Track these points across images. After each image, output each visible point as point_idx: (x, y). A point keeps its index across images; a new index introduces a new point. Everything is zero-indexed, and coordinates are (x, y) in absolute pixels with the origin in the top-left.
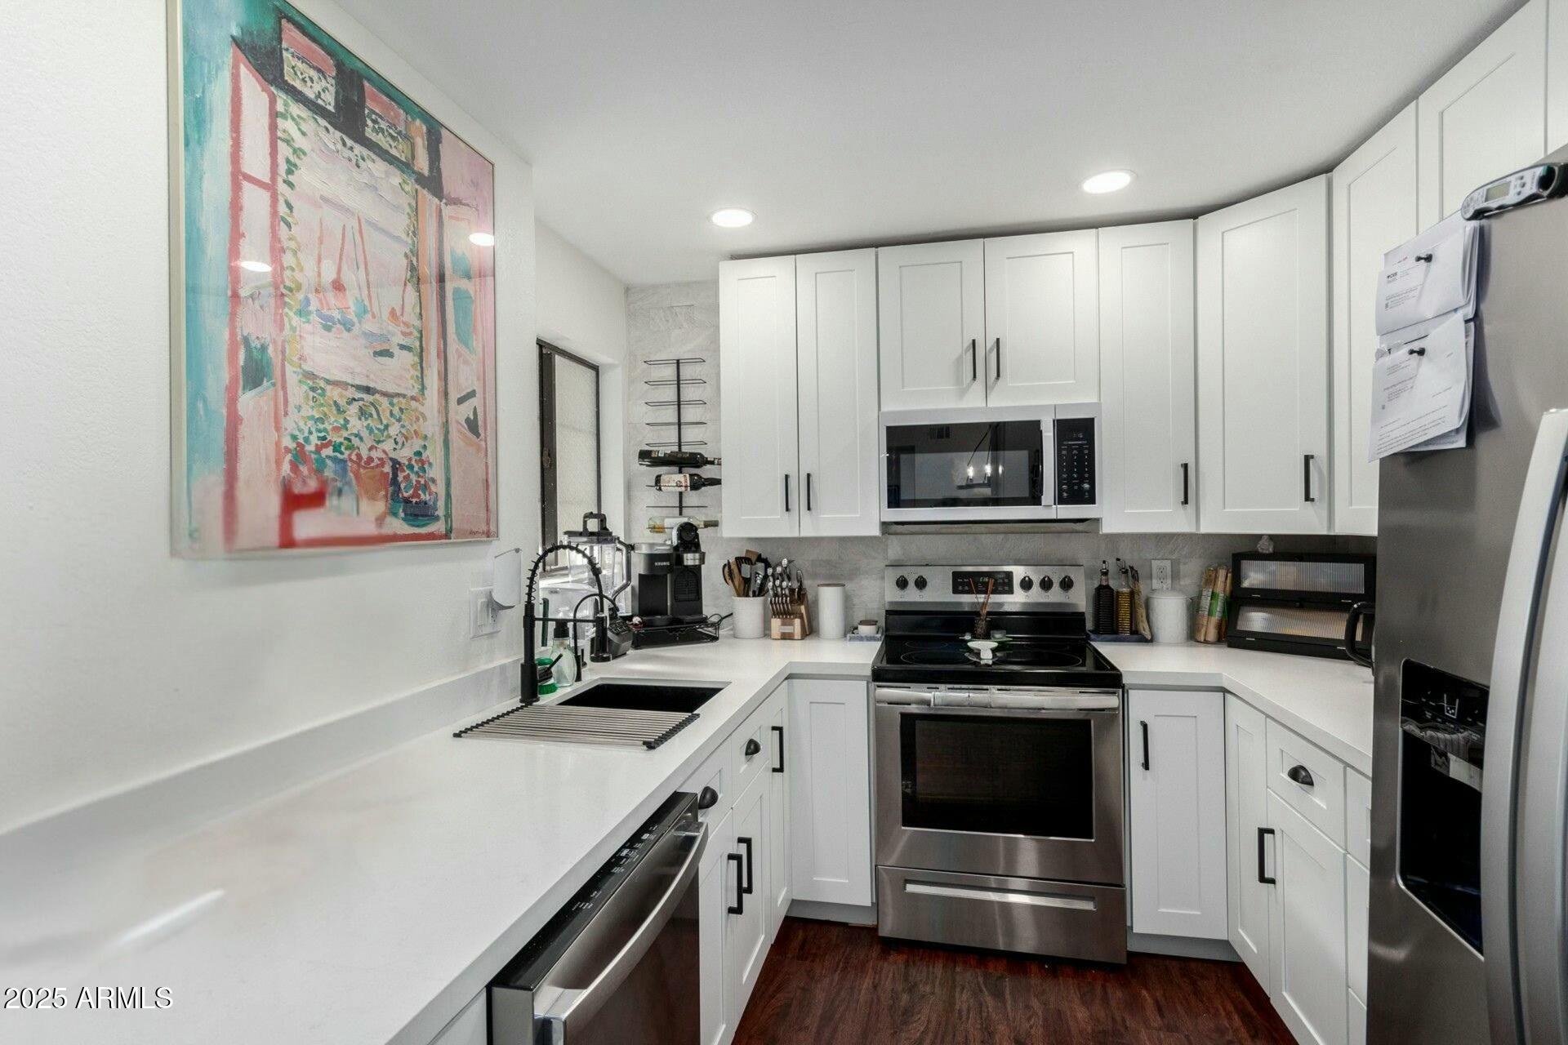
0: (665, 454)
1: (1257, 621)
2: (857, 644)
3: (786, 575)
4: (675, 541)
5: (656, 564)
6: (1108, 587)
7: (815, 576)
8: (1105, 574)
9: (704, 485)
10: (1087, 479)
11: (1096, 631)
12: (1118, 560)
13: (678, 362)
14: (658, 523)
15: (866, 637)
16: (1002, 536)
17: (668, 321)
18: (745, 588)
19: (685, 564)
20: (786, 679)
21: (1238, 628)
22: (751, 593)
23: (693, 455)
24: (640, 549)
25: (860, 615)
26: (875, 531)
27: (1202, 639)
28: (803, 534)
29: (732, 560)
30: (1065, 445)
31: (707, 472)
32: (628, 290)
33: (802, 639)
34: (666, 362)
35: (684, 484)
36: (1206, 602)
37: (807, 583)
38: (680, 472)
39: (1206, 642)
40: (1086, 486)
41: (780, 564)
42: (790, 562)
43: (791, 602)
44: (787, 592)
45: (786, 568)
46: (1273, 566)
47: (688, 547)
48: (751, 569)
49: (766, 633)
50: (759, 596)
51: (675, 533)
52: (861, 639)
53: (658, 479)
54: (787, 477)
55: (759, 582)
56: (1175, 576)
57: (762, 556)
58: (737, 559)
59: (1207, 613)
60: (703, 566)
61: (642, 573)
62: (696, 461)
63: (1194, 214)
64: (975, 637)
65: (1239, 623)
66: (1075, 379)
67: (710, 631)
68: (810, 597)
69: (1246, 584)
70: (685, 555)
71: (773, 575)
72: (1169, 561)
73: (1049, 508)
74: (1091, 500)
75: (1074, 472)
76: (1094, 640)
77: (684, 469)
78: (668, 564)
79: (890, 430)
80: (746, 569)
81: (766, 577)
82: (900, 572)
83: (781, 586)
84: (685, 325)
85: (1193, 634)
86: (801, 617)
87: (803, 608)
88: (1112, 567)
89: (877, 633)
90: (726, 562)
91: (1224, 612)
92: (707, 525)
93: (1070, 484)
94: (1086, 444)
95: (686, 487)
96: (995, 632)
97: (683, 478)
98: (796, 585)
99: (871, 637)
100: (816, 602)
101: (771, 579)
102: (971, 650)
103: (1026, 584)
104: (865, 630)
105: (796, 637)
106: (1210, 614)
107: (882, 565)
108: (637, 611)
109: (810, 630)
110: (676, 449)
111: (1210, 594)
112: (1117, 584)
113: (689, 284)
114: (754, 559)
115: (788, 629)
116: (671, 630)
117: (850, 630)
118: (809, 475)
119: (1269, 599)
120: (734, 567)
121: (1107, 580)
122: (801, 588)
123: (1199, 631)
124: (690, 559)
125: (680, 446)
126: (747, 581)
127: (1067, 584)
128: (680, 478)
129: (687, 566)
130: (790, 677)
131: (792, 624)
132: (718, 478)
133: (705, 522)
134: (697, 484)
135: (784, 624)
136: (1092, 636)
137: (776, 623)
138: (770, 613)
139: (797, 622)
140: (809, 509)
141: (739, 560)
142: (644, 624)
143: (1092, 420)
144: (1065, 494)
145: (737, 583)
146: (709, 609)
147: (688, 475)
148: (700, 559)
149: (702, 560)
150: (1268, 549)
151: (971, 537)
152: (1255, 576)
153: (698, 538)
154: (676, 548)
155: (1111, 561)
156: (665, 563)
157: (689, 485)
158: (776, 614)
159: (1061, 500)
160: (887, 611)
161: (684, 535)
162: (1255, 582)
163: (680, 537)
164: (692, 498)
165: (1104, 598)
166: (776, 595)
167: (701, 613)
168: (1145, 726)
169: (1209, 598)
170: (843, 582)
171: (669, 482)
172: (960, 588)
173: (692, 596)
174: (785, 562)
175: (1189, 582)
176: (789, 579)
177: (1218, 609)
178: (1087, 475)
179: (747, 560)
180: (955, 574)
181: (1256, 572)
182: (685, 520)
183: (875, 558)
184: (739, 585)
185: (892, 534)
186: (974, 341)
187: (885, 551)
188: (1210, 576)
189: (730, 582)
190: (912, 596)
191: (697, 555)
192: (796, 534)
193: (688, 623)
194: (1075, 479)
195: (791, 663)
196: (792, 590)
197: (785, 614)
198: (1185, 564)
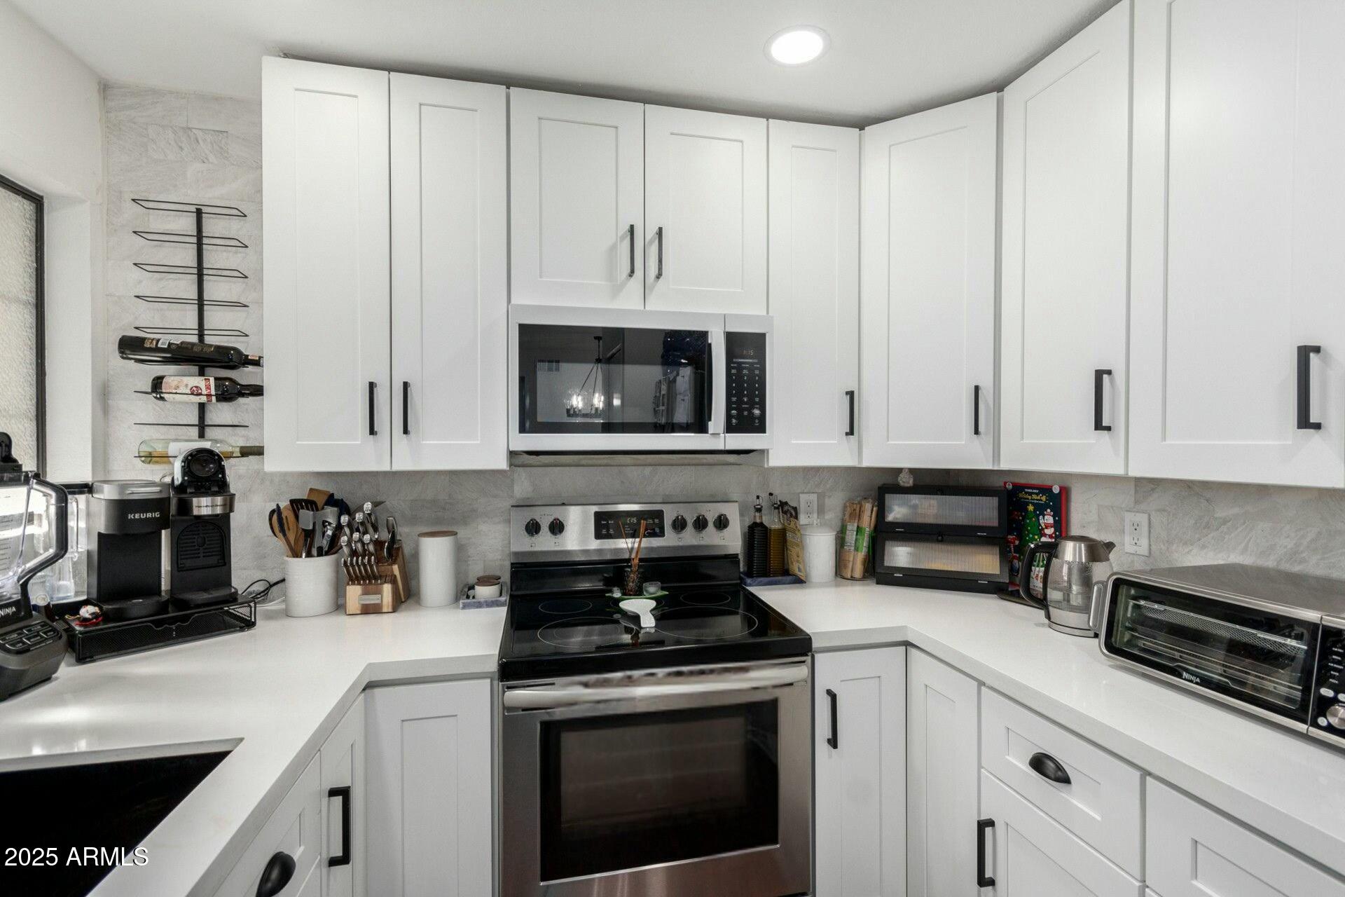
0: (170, 344)
1: (901, 555)
2: (473, 613)
3: (372, 523)
4: (178, 479)
5: (131, 516)
6: (761, 524)
7: (414, 520)
8: (759, 510)
9: (243, 395)
10: (757, 403)
11: (749, 574)
12: (771, 494)
13: (199, 213)
14: (159, 448)
15: (486, 602)
16: (649, 469)
17: (181, 148)
18: (305, 544)
19: (196, 512)
20: (364, 690)
21: (887, 564)
22: (314, 552)
23: (222, 350)
24: (101, 491)
25: (476, 570)
26: (502, 463)
27: (849, 577)
28: (397, 467)
29: (284, 504)
30: (735, 363)
31: (245, 376)
32: (105, 88)
33: (395, 610)
34: (177, 208)
35: (204, 392)
36: (851, 537)
37: (403, 531)
38: (202, 373)
39: (853, 578)
40: (757, 412)
41: (360, 509)
42: (376, 504)
43: (378, 561)
44: (371, 548)
45: (370, 515)
46: (915, 499)
47: (202, 486)
48: (314, 517)
49: (339, 606)
50: (327, 553)
51: (178, 466)
52: (479, 605)
53: (157, 384)
54: (372, 386)
55: (330, 533)
56: (821, 511)
57: (336, 497)
58: (292, 502)
59: (853, 548)
60: (231, 514)
61: (102, 532)
62: (229, 358)
63: (861, 123)
64: (627, 594)
65: (886, 558)
66: (742, 289)
67: (243, 611)
68: (407, 549)
69: (890, 517)
70: (195, 500)
71: (350, 525)
72: (816, 495)
73: (717, 437)
74: (761, 429)
75: (744, 396)
76: (750, 585)
77: (208, 370)
78: (157, 515)
79: (524, 329)
80: (307, 517)
81: (339, 527)
82: (528, 515)
83: (360, 540)
84: (212, 158)
85: (840, 571)
86: (393, 581)
87: (396, 568)
88: (764, 502)
89: (501, 595)
90: (275, 507)
91: (869, 547)
92: (246, 452)
93: (740, 410)
94: (756, 363)
95: (209, 396)
96: (648, 584)
97: (206, 384)
98: (385, 535)
99: (492, 602)
100: (416, 556)
101: (347, 530)
102: (624, 613)
103: (679, 525)
104: (484, 592)
105: (385, 610)
106: (857, 549)
107: (507, 503)
108: (94, 595)
109: (407, 595)
110: (194, 339)
111: (855, 528)
112: (773, 521)
113: (217, 99)
114: (320, 501)
115: (372, 599)
116: (158, 623)
117: (464, 593)
118: (406, 385)
119: (914, 533)
120: (288, 514)
121: (761, 517)
122: (393, 540)
123: (846, 567)
124: (204, 506)
125: (201, 336)
126: (309, 535)
127: (722, 523)
128: (199, 382)
129: (199, 517)
130: (370, 686)
131: (379, 592)
132: (261, 384)
133: (241, 447)
134: (228, 393)
135: (365, 593)
136: (749, 581)
137: (354, 593)
138: (346, 578)
139: (387, 589)
140: (406, 431)
141: (296, 504)
142: (105, 617)
143: (763, 336)
144: (734, 421)
145: (292, 537)
146: (242, 577)
147: (212, 380)
148: (224, 505)
149: (229, 505)
150: (909, 483)
151: (616, 469)
152: (898, 511)
153: (223, 472)
154: (180, 489)
155: (764, 495)
156: (149, 515)
157: (213, 392)
158: (354, 579)
159: (730, 429)
160: (512, 564)
161: (196, 468)
162: (899, 516)
163: (187, 470)
164: (221, 413)
165: (756, 535)
166: (354, 553)
167: (227, 582)
168: (833, 696)
169: (855, 533)
170: (454, 529)
171: (177, 387)
172: (604, 532)
173: (213, 560)
174: (368, 506)
175: (833, 516)
176: (376, 529)
177: (865, 545)
178: (757, 400)
179: (310, 504)
180: (597, 515)
181: (899, 505)
182: (206, 445)
183: (495, 496)
184: (296, 540)
185: (519, 466)
186: (632, 227)
187: (511, 487)
188: (854, 510)
189: (281, 535)
190: (545, 543)
191: (219, 500)
192: (385, 467)
193: (198, 606)
194: (746, 403)
195: (370, 666)
196: (378, 544)
197: (368, 579)
198: (830, 497)
